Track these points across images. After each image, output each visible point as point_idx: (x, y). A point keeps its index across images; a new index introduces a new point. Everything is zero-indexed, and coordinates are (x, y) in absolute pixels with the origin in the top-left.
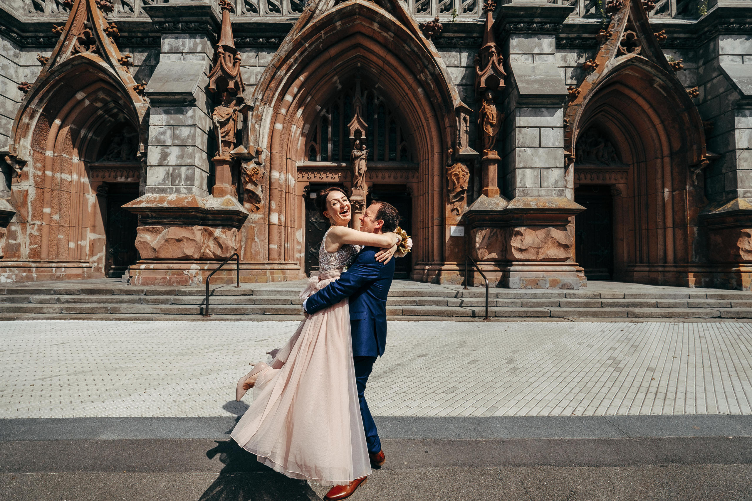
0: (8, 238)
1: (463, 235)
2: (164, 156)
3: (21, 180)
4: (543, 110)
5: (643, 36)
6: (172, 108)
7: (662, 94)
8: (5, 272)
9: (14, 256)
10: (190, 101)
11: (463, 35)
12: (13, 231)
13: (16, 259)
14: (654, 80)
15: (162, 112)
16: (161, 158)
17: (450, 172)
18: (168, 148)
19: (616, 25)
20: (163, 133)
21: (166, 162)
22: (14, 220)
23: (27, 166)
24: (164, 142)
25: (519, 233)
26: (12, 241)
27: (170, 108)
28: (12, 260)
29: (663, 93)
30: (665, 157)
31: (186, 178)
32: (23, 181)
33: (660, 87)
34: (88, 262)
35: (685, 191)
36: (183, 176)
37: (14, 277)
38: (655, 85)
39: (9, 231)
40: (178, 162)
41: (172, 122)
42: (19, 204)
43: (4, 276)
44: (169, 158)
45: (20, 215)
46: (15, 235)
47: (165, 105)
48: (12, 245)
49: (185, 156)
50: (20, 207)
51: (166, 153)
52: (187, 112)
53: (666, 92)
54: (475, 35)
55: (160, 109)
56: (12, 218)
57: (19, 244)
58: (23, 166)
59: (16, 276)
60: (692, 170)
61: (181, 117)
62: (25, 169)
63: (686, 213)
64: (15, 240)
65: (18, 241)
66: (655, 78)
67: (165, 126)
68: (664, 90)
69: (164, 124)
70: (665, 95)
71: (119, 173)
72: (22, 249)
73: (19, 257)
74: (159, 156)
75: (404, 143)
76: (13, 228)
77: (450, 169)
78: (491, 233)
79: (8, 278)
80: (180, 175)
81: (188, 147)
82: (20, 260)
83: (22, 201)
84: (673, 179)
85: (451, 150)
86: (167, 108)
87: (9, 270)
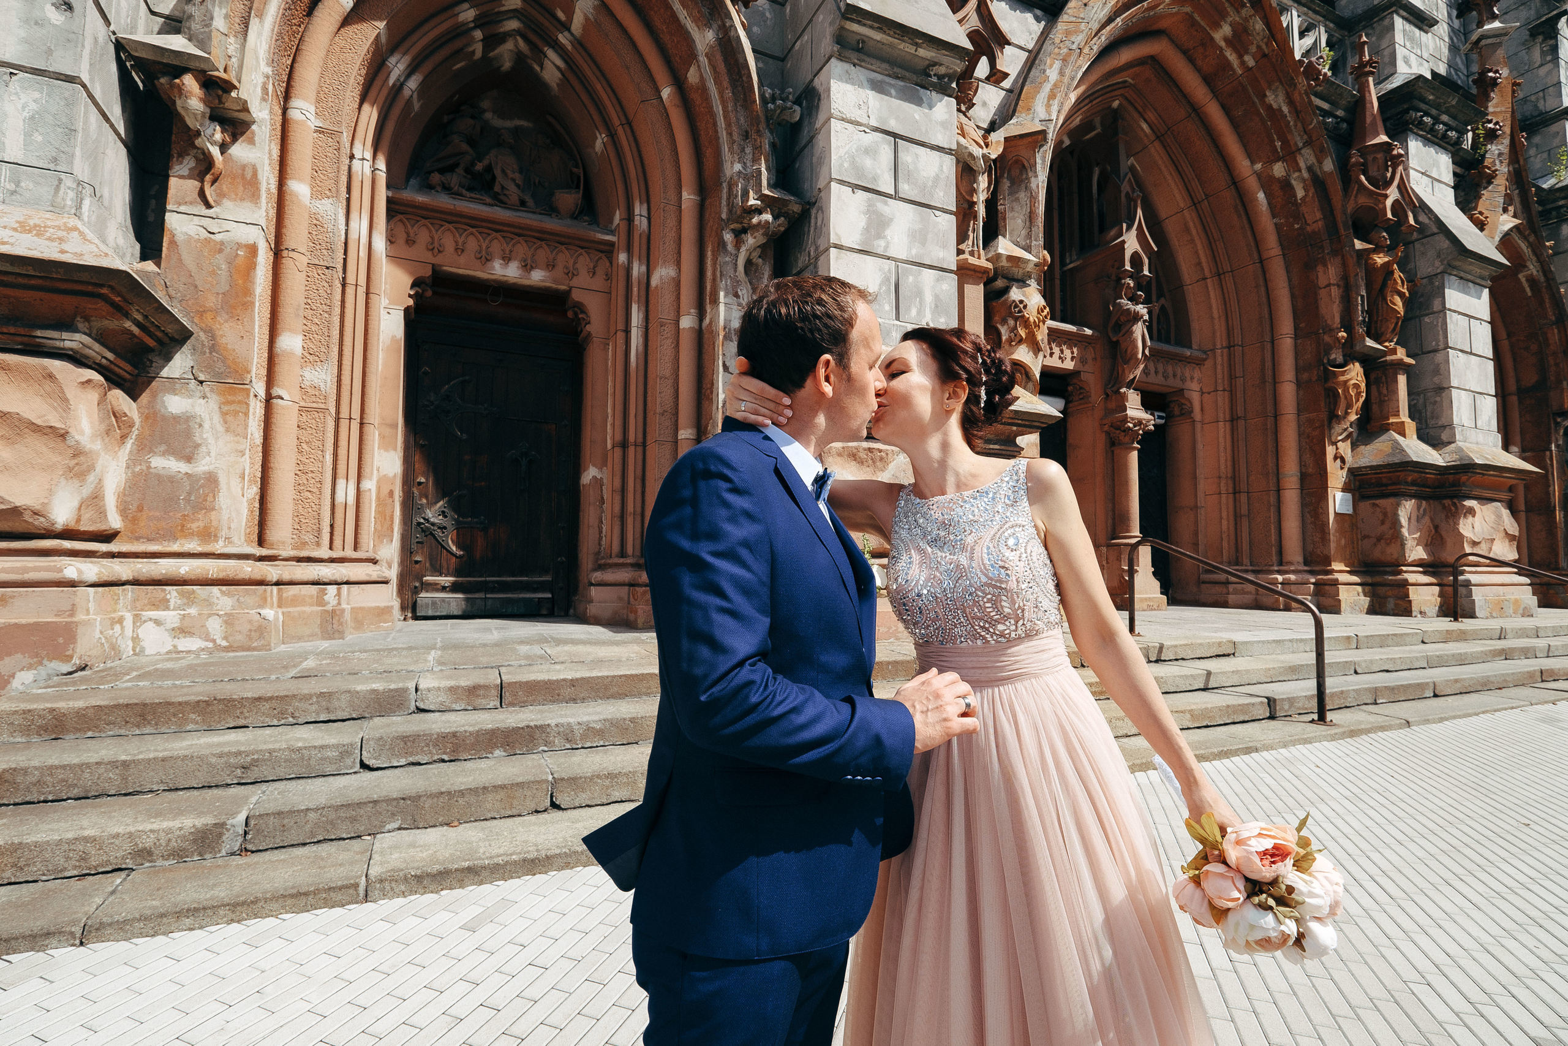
0: (144, 447)
1: (1350, 512)
2: (877, 225)
3: (221, 195)
4: (1471, 285)
5: (1517, 191)
6: (893, 81)
7: (1524, 291)
8: (164, 604)
9: (181, 531)
10: (940, 77)
11: (1326, 106)
12: (176, 419)
13: (192, 546)
14: (1525, 266)
15: (865, 83)
16: (867, 229)
17: (1342, 378)
18: (886, 204)
19: (1497, 162)
20: (869, 151)
21: (882, 243)
22: (179, 364)
23: (251, 142)
24: (875, 179)
25: (1471, 511)
26: (165, 464)
27: (887, 79)
28: (175, 547)
29: (1528, 290)
30: (1510, 394)
31: (937, 306)
32: (227, 203)
33: (1527, 280)
34: (374, 562)
35: (1548, 453)
36: (929, 298)
37: (215, 626)
38: (1520, 276)
39: (152, 417)
40: (914, 252)
41: (893, 126)
42: (211, 301)
43: (158, 622)
44: (888, 232)
45: (213, 348)
46: (188, 434)
47: (877, 64)
48: (172, 480)
49: (930, 236)
50: (216, 312)
51: (879, 215)
52: (931, 107)
53: (1532, 290)
54: (1340, 113)
55: (860, 73)
56: (168, 358)
57: (211, 480)
58: (235, 138)
59: (229, 620)
60: (1559, 420)
61: (917, 117)
62: (239, 150)
63: (1551, 489)
64: (189, 459)
65: (202, 466)
66: (1529, 264)
67: (876, 130)
68: (1531, 287)
69: (874, 123)
70: (1529, 294)
71: (496, 247)
72: (223, 500)
73: (207, 534)
74: (862, 222)
75: (1162, 301)
76: (175, 404)
77: (1343, 373)
78: (1419, 509)
79: (182, 631)
80: (919, 293)
81: (937, 213)
82: (219, 547)
83: (224, 287)
84: (1522, 433)
85: (1345, 334)
86: (879, 77)
87: (182, 594)
